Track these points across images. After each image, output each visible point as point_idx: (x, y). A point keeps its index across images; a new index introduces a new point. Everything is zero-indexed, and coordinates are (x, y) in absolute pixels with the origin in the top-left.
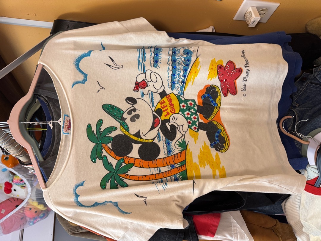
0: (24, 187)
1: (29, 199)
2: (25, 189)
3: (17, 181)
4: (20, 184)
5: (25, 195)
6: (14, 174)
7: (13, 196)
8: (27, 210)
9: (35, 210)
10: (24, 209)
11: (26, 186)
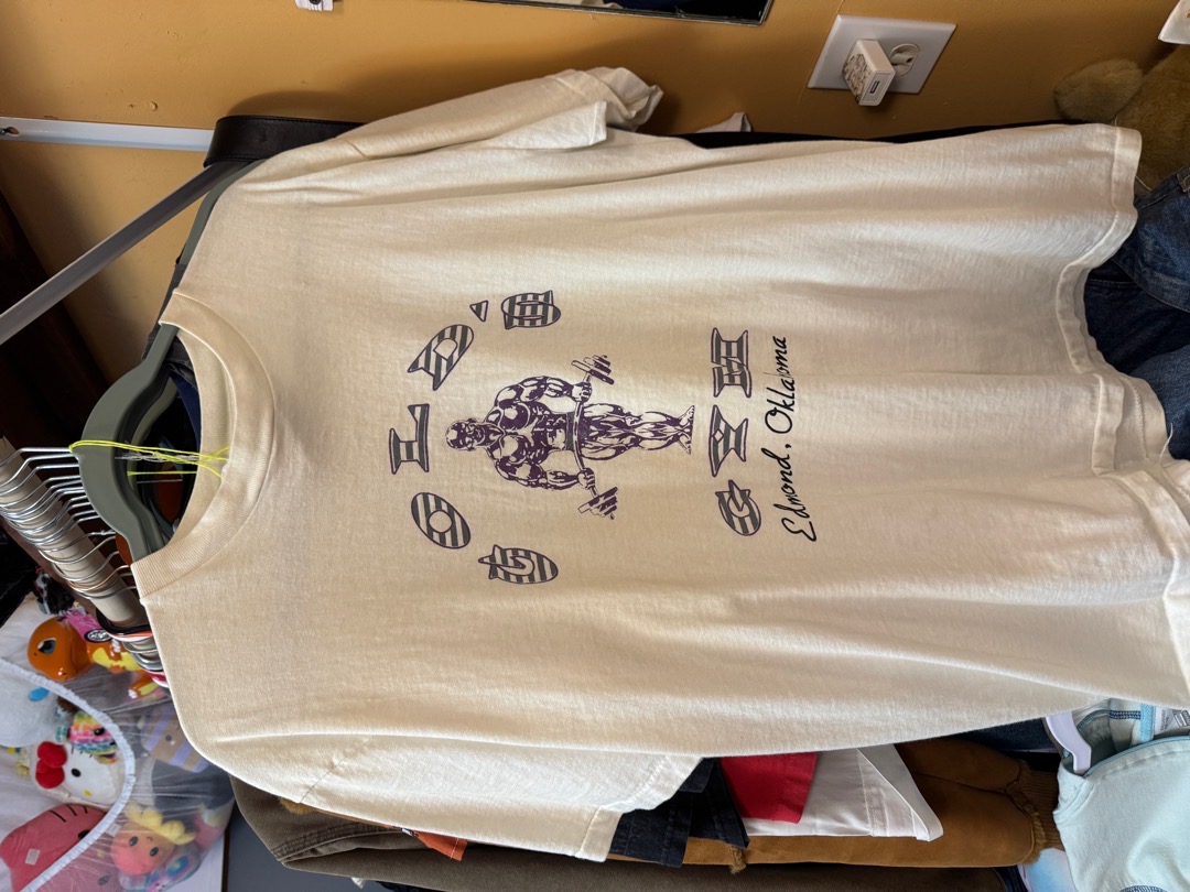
0: (111, 756)
1: (127, 804)
2: (113, 766)
3: (86, 734)
4: (95, 746)
5: (114, 790)
6: (73, 709)
7: (70, 795)
8: (124, 846)
9: (152, 846)
10: (110, 843)
11: (118, 753)
